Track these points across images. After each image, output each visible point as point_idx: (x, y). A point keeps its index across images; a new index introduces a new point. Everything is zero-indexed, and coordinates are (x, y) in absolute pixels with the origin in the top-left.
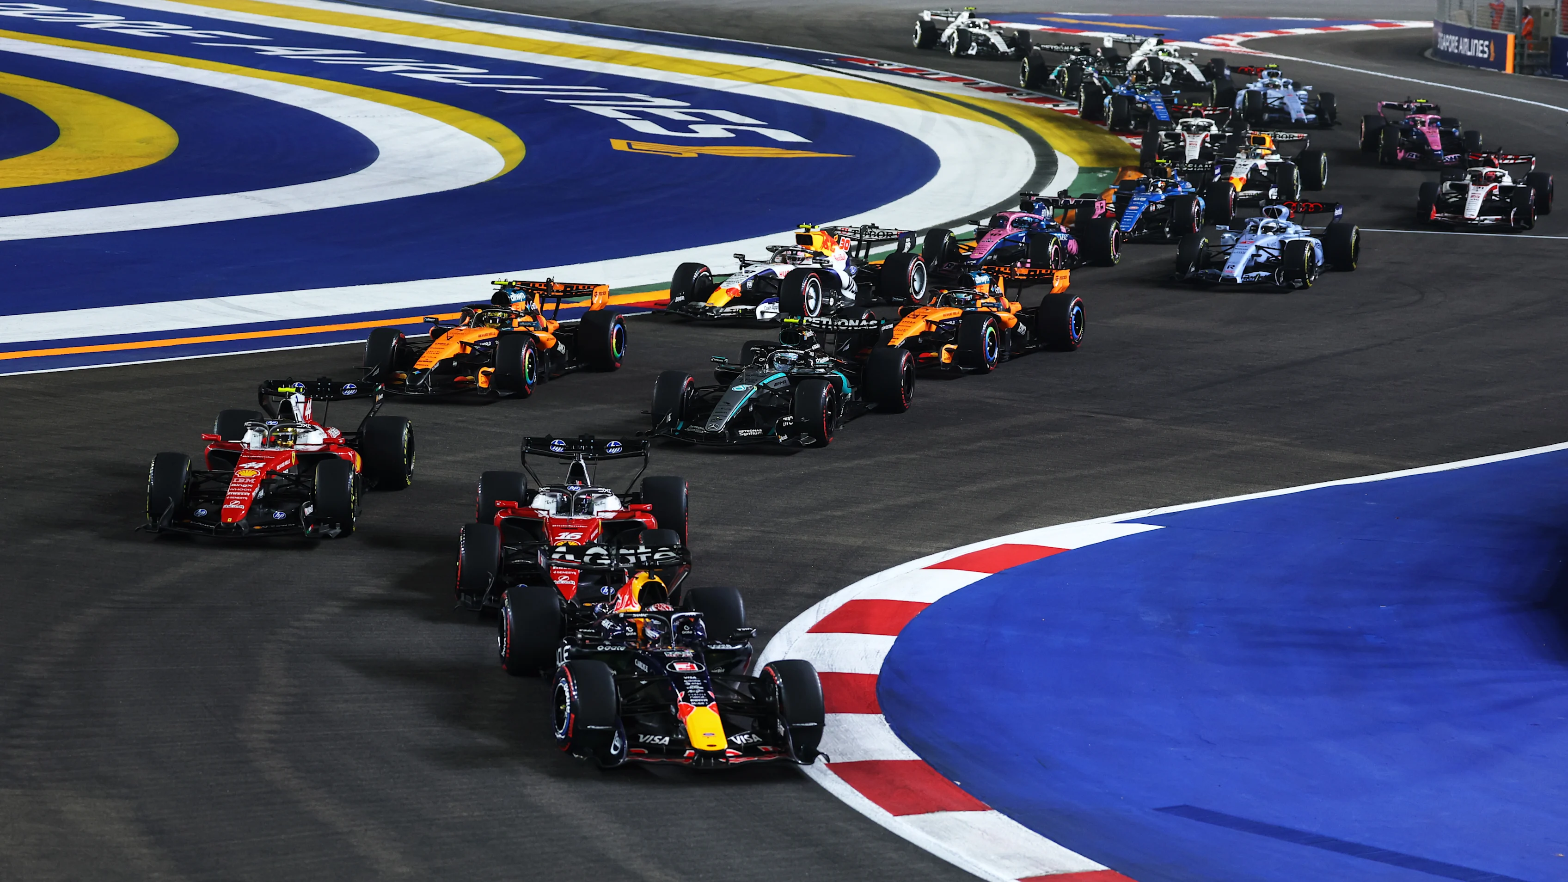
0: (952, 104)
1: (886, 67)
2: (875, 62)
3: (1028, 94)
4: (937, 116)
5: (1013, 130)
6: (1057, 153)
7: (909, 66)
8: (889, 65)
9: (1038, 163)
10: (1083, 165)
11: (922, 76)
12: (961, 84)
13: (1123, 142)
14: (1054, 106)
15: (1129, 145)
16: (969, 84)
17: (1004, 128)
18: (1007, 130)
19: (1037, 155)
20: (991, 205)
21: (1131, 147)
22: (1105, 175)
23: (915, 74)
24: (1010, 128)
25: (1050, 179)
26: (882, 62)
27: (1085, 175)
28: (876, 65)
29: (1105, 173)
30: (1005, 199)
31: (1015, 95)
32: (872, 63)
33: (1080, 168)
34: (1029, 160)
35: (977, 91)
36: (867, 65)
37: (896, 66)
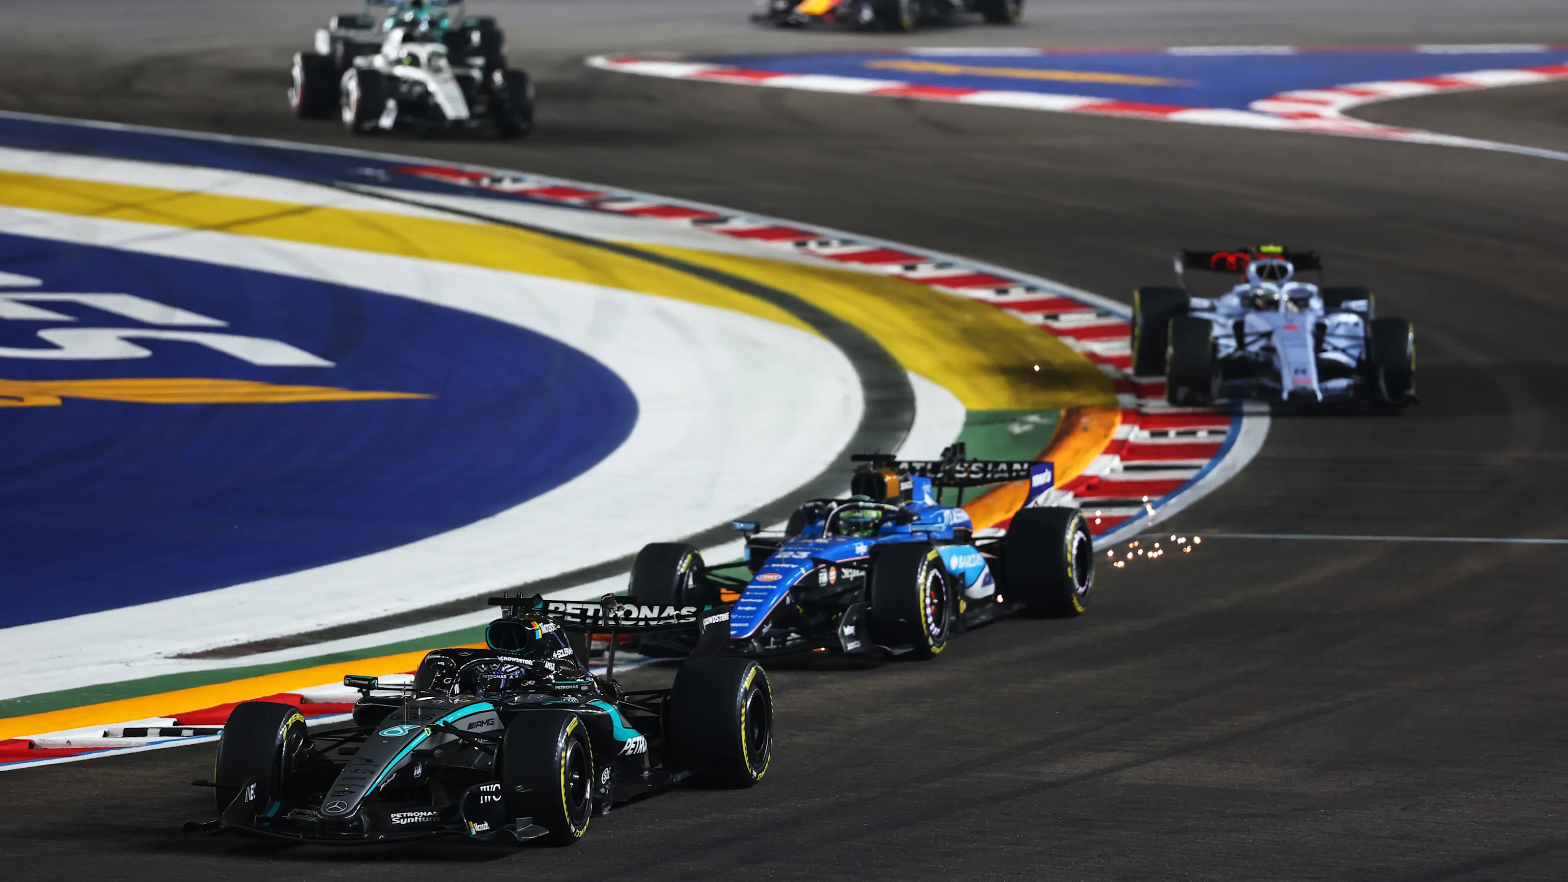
1: (507, 185)
2: (483, 175)
3: (844, 242)
5: (807, 327)
6: (913, 379)
7: (563, 183)
9: (869, 402)
10: (978, 405)
11: (593, 206)
12: (685, 223)
13: (1069, 350)
14: (907, 268)
15: (1083, 357)
16: (702, 220)
17: (786, 323)
18: (798, 327)
19: (867, 385)
21: (1088, 361)
22: (1026, 428)
23: (576, 200)
24: (802, 324)
25: (897, 440)
26: (499, 173)
27: (983, 430)
28: (485, 182)
29: (1027, 423)
31: (813, 245)
32: (475, 177)
33: (968, 414)
34: (847, 396)
36: (464, 182)
37: (531, 182)
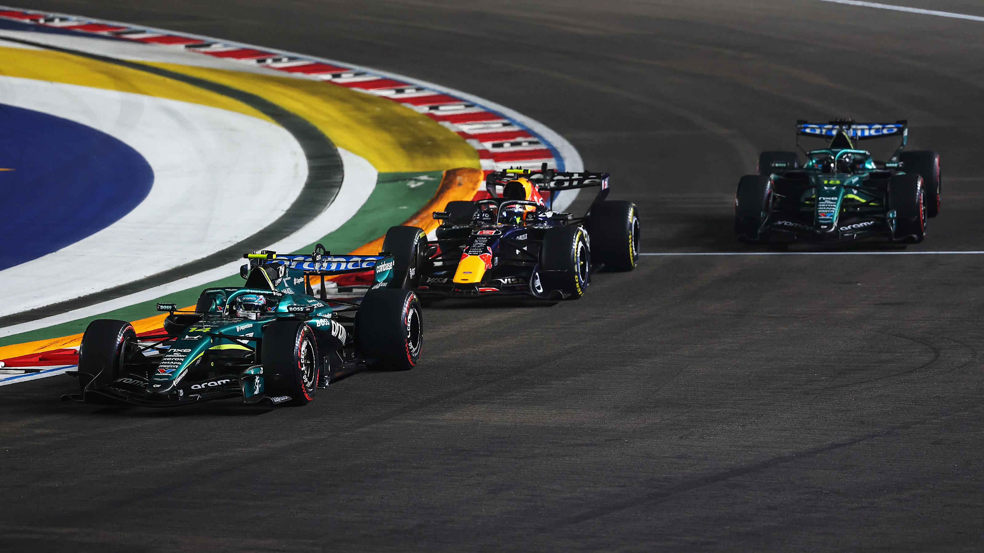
0: (169, 81)
1: (57, 23)
2: (40, 16)
3: (291, 59)
4: (145, 100)
5: (269, 118)
6: (341, 151)
7: (95, 21)
8: (62, 20)
9: (311, 169)
10: (387, 169)
11: (117, 37)
12: (181, 47)
13: (447, 130)
14: (335, 76)
15: (457, 135)
16: (193, 45)
17: (252, 115)
18: (260, 118)
19: (310, 157)
20: (240, 240)
21: (460, 137)
22: (419, 184)
23: (105, 33)
24: (264, 116)
25: (332, 194)
26: (51, 15)
27: (389, 186)
28: (42, 21)
29: (420, 181)
30: (262, 228)
31: (269, 61)
32: (34, 18)
33: (380, 175)
34: (297, 165)
35: (210, 57)
36: (27, 21)
37: (73, 21)
